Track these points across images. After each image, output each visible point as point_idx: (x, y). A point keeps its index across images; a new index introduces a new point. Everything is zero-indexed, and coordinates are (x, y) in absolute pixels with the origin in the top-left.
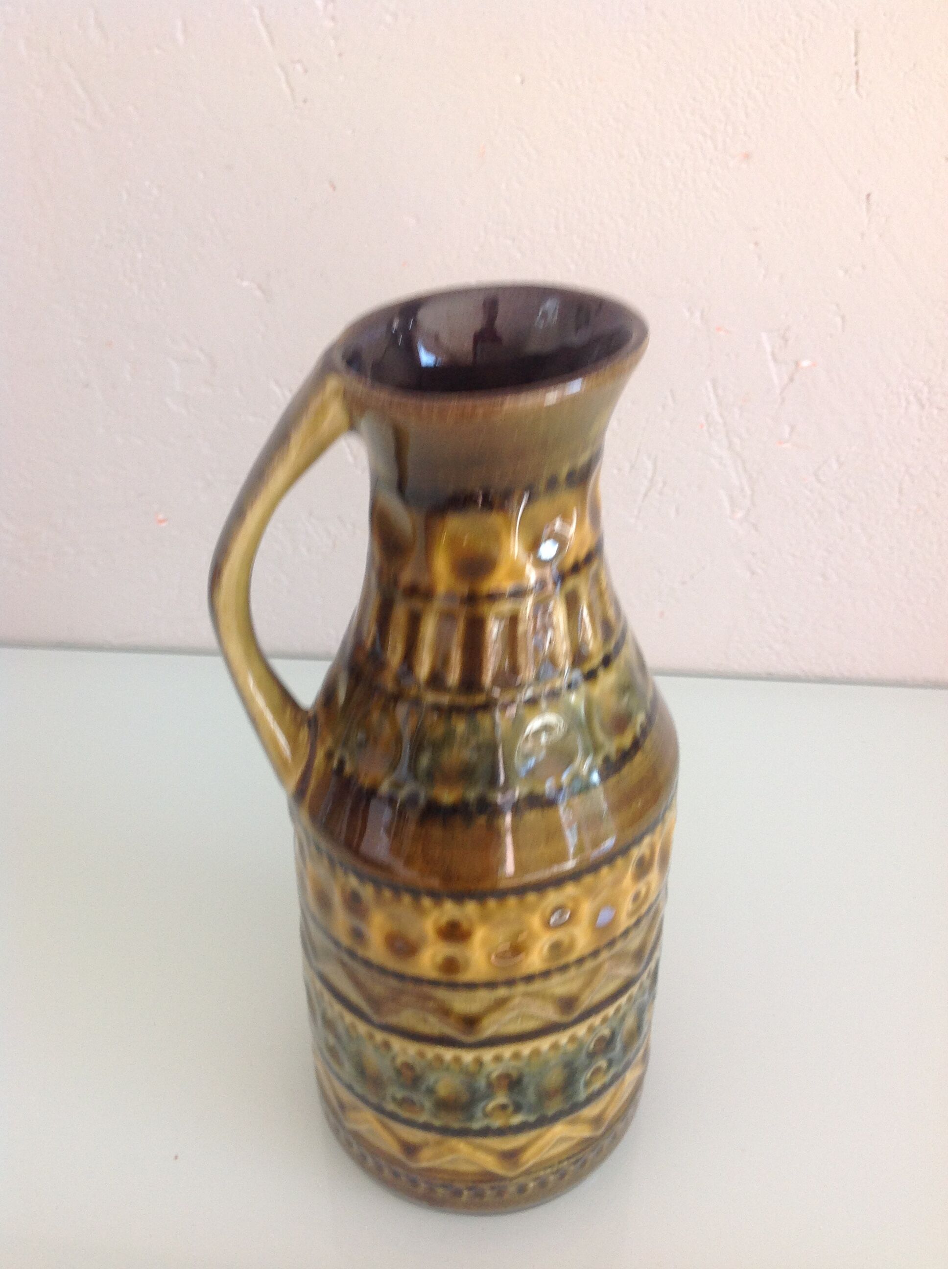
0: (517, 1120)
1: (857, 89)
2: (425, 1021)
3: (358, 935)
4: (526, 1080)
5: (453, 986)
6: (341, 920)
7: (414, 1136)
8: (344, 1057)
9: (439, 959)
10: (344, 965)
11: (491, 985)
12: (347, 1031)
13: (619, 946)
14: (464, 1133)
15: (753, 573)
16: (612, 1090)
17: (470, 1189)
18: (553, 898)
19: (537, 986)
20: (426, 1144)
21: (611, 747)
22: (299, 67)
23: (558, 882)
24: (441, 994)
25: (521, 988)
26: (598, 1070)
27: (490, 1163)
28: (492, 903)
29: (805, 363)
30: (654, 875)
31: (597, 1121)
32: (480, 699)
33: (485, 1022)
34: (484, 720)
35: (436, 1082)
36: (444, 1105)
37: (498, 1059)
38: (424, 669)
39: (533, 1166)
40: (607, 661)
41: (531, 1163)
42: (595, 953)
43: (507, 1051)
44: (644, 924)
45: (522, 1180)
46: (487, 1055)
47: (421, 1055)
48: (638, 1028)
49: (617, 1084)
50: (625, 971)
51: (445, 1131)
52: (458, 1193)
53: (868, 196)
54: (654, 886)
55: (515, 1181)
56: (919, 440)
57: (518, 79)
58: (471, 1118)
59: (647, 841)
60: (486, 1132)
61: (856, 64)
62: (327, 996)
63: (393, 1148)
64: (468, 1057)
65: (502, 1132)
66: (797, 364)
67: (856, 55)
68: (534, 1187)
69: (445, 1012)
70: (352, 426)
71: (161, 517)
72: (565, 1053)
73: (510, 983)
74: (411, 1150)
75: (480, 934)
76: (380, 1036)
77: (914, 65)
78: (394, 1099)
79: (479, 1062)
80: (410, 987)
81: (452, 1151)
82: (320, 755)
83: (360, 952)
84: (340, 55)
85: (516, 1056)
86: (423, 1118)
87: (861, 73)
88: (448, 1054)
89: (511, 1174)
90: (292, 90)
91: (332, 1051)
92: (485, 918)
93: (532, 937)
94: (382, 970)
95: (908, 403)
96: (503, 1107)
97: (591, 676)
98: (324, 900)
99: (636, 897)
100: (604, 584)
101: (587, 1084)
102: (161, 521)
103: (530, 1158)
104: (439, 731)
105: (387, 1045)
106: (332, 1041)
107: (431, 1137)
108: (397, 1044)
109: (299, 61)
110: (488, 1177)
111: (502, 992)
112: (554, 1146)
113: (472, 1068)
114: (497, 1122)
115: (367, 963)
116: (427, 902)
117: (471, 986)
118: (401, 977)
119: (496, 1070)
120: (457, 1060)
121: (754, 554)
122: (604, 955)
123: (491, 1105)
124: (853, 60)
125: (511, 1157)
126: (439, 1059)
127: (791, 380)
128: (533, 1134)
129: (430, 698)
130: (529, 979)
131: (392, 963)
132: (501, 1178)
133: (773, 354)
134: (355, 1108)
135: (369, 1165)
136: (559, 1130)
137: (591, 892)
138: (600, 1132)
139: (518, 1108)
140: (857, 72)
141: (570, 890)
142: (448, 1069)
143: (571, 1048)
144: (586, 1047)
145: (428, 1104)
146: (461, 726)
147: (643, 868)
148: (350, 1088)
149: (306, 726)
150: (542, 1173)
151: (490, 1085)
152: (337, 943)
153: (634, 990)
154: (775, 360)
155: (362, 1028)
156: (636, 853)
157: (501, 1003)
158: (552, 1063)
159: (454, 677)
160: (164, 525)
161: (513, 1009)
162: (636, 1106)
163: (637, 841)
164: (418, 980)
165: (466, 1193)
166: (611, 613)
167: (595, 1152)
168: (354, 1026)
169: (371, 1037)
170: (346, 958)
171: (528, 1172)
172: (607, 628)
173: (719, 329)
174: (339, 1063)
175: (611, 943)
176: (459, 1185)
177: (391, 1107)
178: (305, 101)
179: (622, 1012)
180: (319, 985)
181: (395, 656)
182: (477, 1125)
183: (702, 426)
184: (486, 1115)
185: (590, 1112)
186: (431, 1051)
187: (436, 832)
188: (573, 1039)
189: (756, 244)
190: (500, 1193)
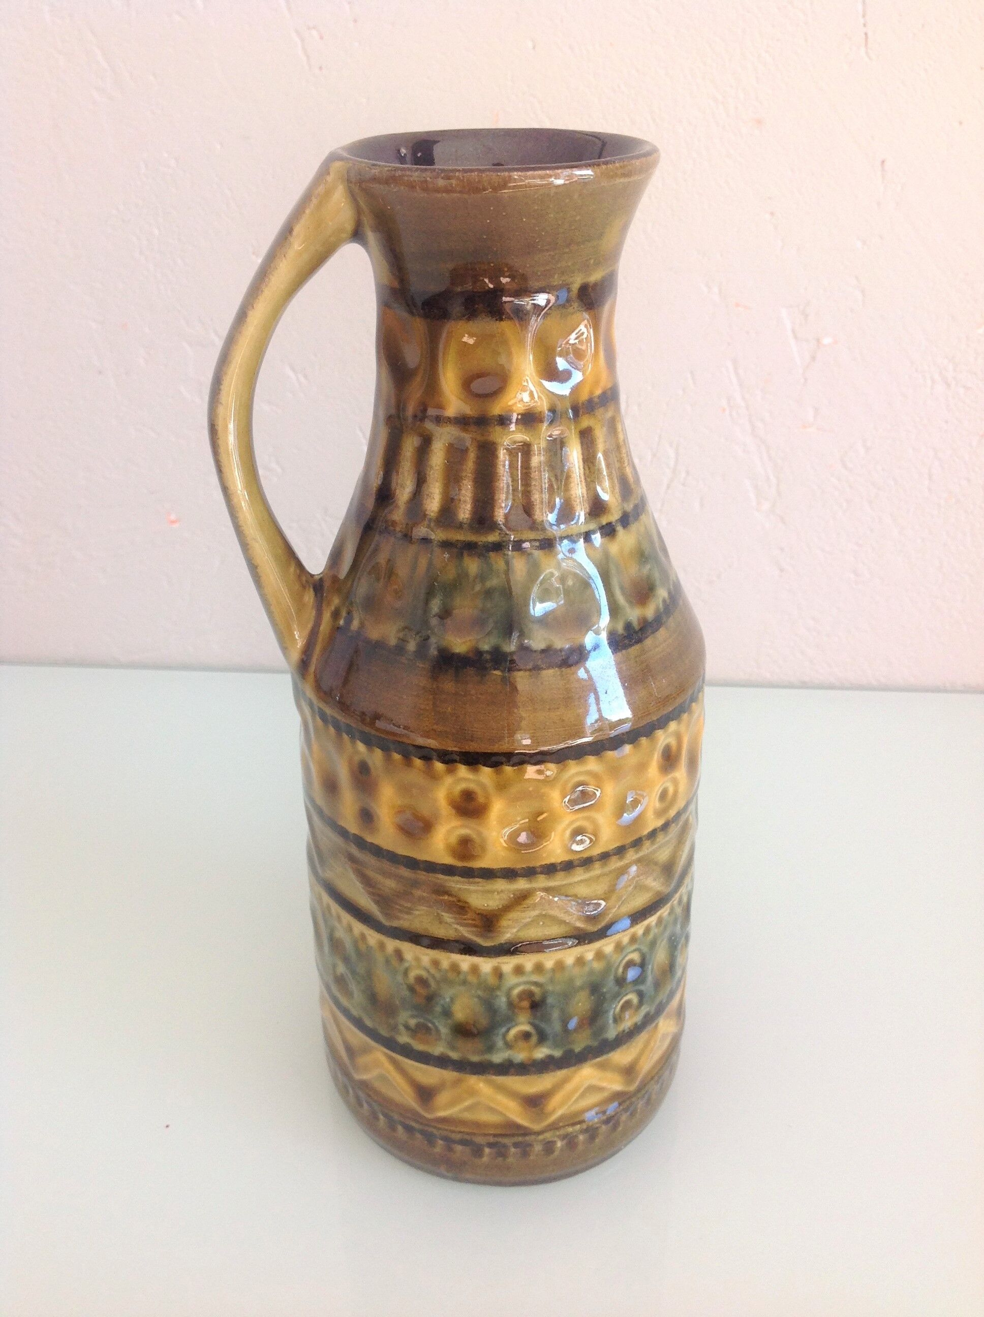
0: (541, 1053)
1: (867, 53)
2: (441, 922)
3: (367, 816)
4: (550, 1000)
5: (469, 873)
6: (349, 801)
7: (430, 1075)
8: (353, 987)
9: (453, 839)
10: (352, 859)
11: (510, 874)
12: (355, 943)
13: (647, 849)
14: (482, 1069)
15: (782, 570)
16: (643, 1037)
17: (490, 1145)
18: (574, 770)
19: (558, 880)
20: (440, 1087)
21: (633, 614)
22: (314, 33)
23: (579, 753)
24: (456, 884)
25: (542, 881)
26: (627, 1005)
27: (515, 1113)
28: (508, 769)
29: (827, 341)
30: (681, 773)
31: (629, 1071)
32: (493, 538)
33: (504, 923)
34: (497, 561)
35: (452, 1000)
36: (463, 1031)
37: (519, 970)
38: (433, 504)
39: (561, 1118)
40: (625, 520)
41: (559, 1113)
42: (620, 851)
43: (528, 961)
44: (674, 830)
45: (548, 1136)
46: (508, 964)
47: (436, 963)
48: (670, 968)
49: (650, 1028)
50: (655, 884)
51: (464, 1066)
52: (478, 1151)
53: (883, 162)
54: (682, 788)
55: (541, 1137)
56: (947, 422)
57: (530, 45)
58: (490, 1048)
59: (673, 726)
60: (506, 1068)
61: (865, 25)
62: (336, 908)
63: (406, 1097)
64: (486, 965)
65: (523, 1069)
66: (818, 341)
67: (864, 16)
68: (562, 1146)
69: (461, 908)
70: (357, 235)
71: (173, 517)
72: (591, 972)
73: (530, 873)
74: (426, 1094)
75: (497, 807)
76: (392, 944)
77: (923, 26)
78: (407, 1027)
79: (498, 974)
80: (422, 876)
81: (472, 1092)
82: (327, 616)
83: (369, 839)
84: (355, 21)
85: (539, 968)
86: (438, 1049)
87: (870, 34)
88: (465, 962)
89: (536, 1127)
90: (308, 57)
91: (340, 981)
92: (502, 787)
93: (554, 818)
94: (393, 858)
95: (933, 381)
96: (526, 1036)
97: (609, 531)
98: (331, 786)
99: (663, 796)
100: (621, 436)
101: (617, 1020)
102: (173, 522)
103: (558, 1108)
104: (451, 573)
105: (399, 954)
106: (341, 969)
107: (449, 1075)
108: (410, 951)
109: (314, 28)
110: (513, 1129)
111: (522, 884)
112: (583, 1095)
113: (492, 980)
114: (520, 1056)
115: (377, 851)
116: (439, 766)
117: (488, 874)
118: (412, 864)
119: (516, 985)
120: (475, 969)
121: (782, 549)
122: (631, 855)
123: (513, 1032)
124: (862, 21)
125: (534, 1102)
126: (455, 968)
127: (813, 358)
128: (561, 1074)
129: (438, 535)
130: (550, 869)
131: (403, 849)
132: (526, 1132)
133: (793, 331)
134: (366, 1050)
135: (381, 1126)
136: (587, 1074)
137: (615, 771)
138: (632, 1088)
139: (542, 1038)
140: (866, 34)
141: (592, 764)
142: (464, 982)
143: (597, 966)
144: (613, 970)
145: (444, 1031)
146: (473, 566)
147: (669, 759)
148: (358, 1023)
149: (312, 590)
150: (570, 1129)
151: (511, 1005)
152: (343, 833)
153: (664, 912)
154: (796, 337)
155: (373, 937)
156: (663, 738)
157: (521, 898)
158: (578, 983)
159: (465, 512)
160: (176, 526)
161: (534, 906)
162: (672, 1071)
163: (662, 723)
164: (432, 867)
165: (487, 1150)
166: (628, 471)
167: (628, 1113)
168: (363, 937)
169: (382, 946)
170: (354, 850)
171: (554, 1127)
172: (626, 487)
173: (737, 305)
174: (349, 994)
175: (637, 843)
176: (479, 1140)
177: (404, 1038)
178: (321, 68)
179: (651, 936)
180: (327, 899)
181: (404, 490)
182: (497, 1058)
183: (724, 410)
184: (509, 1046)
185: (622, 1057)
186: (446, 959)
187: (448, 685)
188: (599, 955)
189: (772, 214)
190: (525, 1149)
